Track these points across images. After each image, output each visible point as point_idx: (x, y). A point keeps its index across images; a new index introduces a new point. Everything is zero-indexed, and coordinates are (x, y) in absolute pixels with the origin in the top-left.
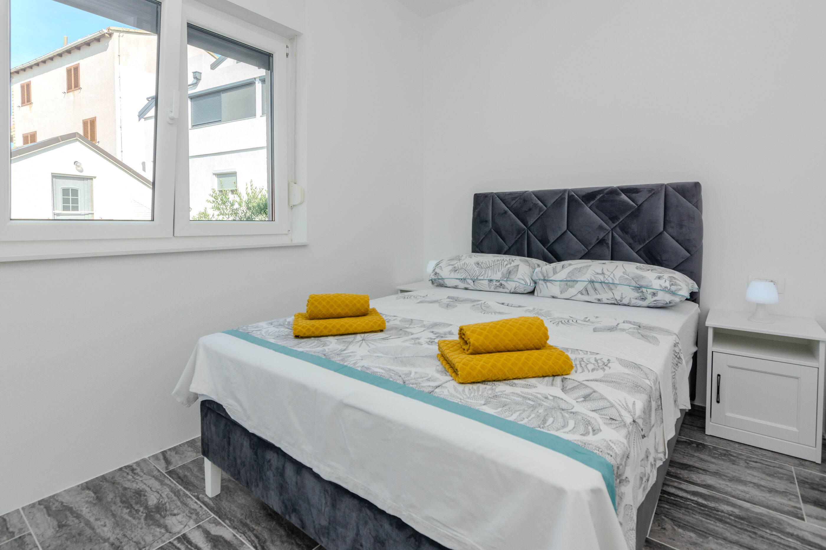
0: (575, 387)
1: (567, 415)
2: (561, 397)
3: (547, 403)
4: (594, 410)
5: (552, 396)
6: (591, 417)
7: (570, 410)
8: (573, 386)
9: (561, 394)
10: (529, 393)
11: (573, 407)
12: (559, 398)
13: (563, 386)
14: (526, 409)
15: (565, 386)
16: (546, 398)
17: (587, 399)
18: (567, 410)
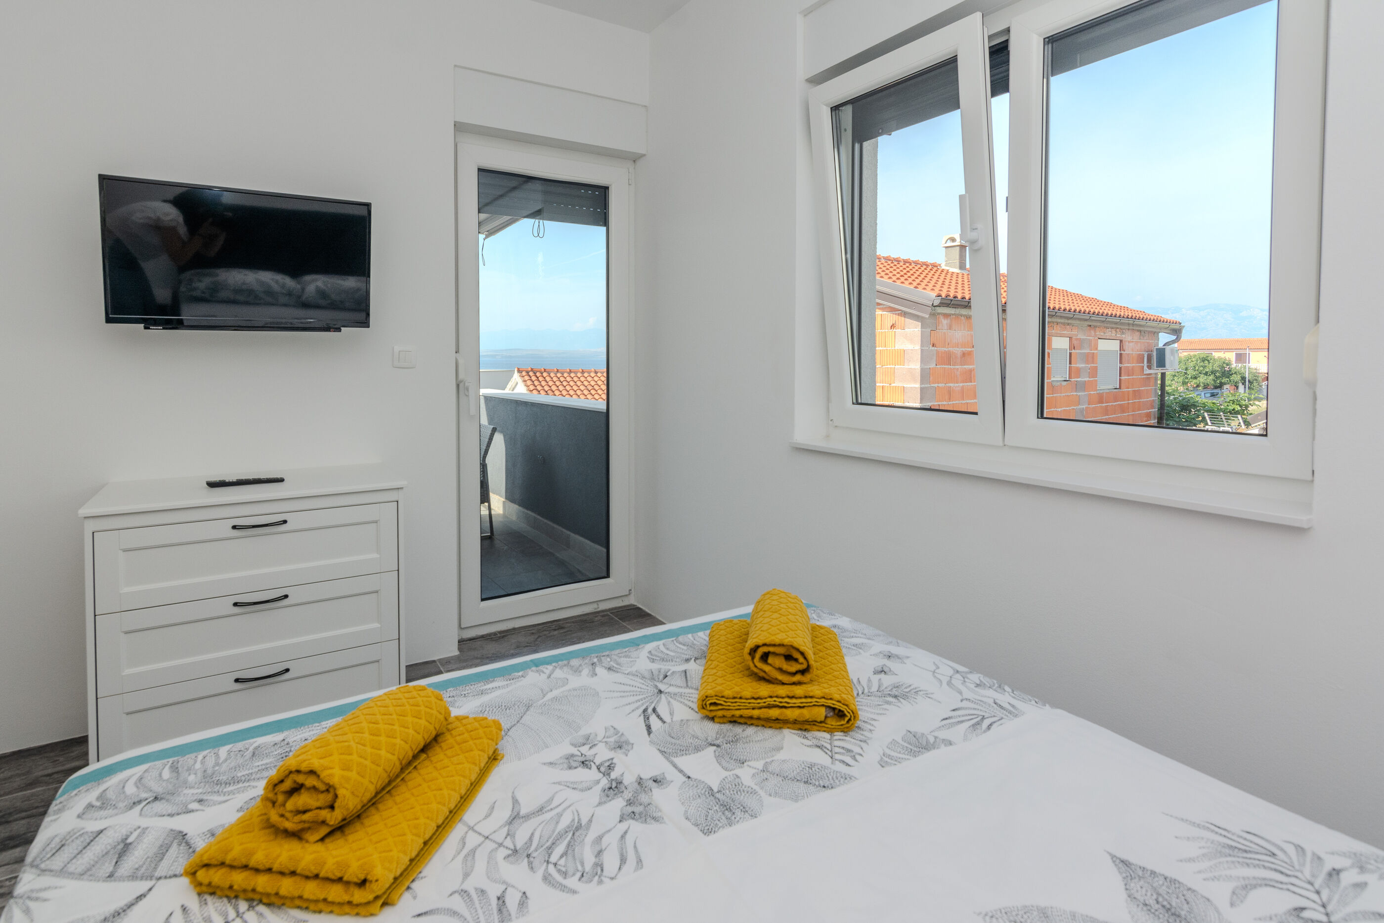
0: (162, 859)
1: (144, 795)
2: (176, 818)
3: (193, 794)
4: (99, 834)
5: (192, 811)
6: (101, 819)
7: (145, 806)
8: (166, 857)
9: (180, 823)
10: (238, 792)
11: (141, 815)
12: (178, 814)
13: (188, 844)
14: (217, 768)
15: (183, 847)
16: (200, 801)
17: (121, 846)
18: (149, 802)
